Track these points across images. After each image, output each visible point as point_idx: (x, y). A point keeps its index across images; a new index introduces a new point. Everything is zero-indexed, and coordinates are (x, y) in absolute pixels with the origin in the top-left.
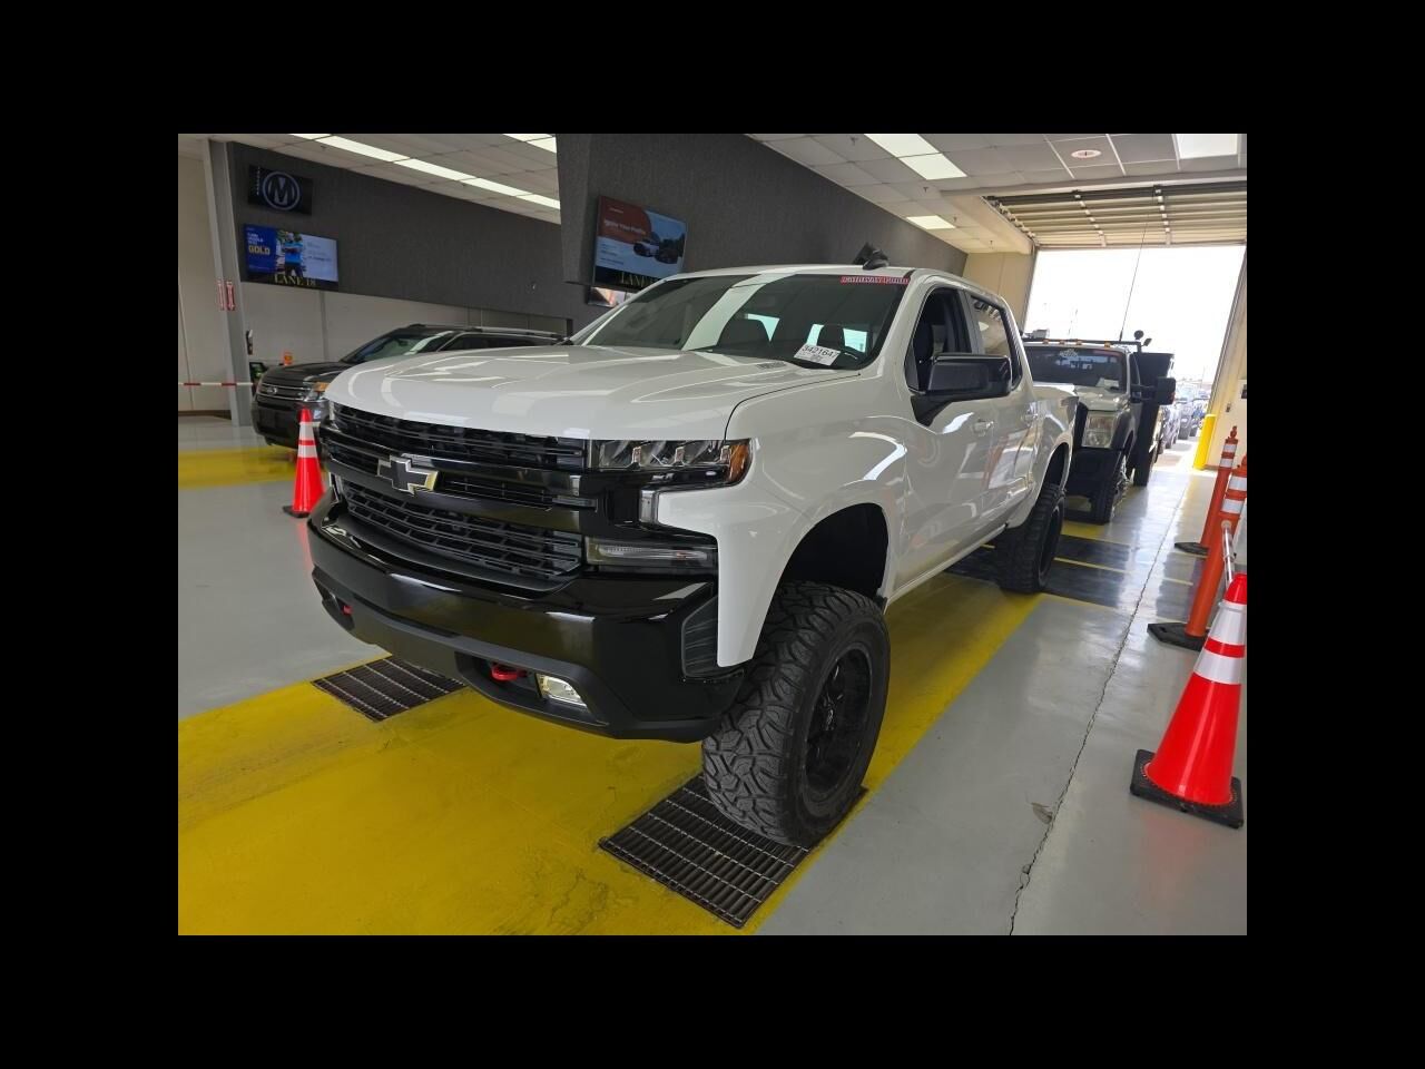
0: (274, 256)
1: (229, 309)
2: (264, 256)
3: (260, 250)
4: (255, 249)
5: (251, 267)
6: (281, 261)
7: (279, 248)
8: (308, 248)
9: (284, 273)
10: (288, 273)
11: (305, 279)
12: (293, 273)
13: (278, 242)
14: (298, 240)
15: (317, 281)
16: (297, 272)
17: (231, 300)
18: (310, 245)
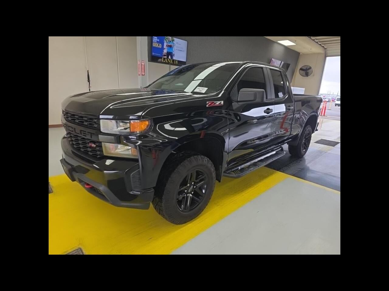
0: (163, 48)
1: (142, 75)
2: (159, 48)
3: (157, 46)
4: (155, 45)
5: (153, 54)
6: (165, 51)
7: (165, 44)
8: (176, 45)
9: (166, 57)
10: (168, 57)
11: (174, 60)
12: (170, 57)
13: (165, 42)
14: (173, 40)
15: (179, 61)
16: (171, 57)
17: (143, 70)
18: (177, 43)
